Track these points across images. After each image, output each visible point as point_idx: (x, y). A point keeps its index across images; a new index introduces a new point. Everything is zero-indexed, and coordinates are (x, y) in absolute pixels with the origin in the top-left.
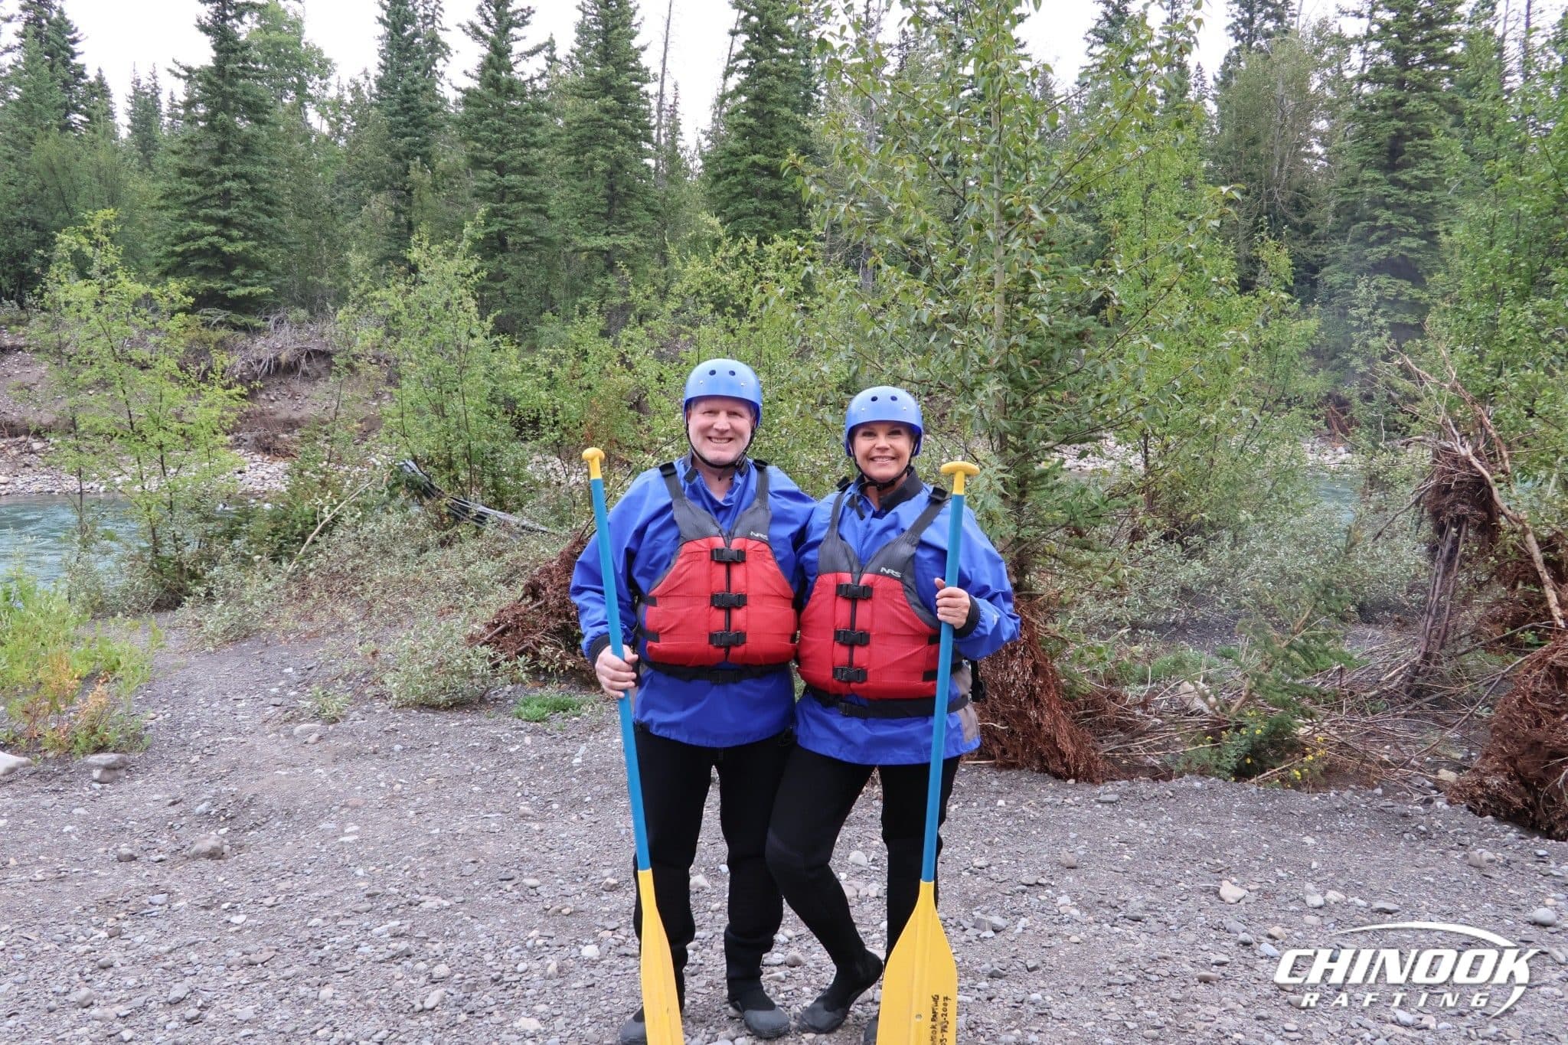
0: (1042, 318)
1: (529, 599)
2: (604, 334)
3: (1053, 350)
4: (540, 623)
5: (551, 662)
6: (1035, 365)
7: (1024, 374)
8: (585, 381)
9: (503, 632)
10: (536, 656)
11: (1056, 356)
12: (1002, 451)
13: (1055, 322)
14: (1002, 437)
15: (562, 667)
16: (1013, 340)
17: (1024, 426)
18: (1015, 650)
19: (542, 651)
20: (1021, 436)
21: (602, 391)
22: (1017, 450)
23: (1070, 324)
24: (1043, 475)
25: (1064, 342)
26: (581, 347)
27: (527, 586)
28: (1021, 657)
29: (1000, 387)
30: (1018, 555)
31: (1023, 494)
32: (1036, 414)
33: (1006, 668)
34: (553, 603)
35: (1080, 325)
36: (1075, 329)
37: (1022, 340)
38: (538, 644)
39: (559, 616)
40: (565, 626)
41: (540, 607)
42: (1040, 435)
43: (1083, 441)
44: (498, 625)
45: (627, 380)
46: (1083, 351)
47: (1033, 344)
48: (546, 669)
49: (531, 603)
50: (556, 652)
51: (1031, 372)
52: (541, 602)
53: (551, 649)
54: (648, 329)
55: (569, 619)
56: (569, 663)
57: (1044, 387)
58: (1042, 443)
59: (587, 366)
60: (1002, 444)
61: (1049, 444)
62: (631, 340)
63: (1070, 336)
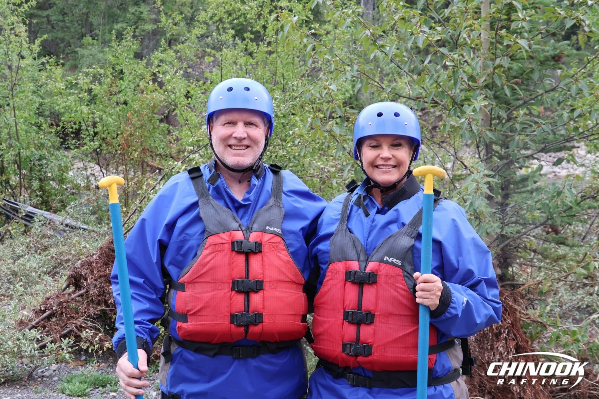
0: (523, 43)
1: (72, 288)
2: (138, 56)
3: (532, 71)
4: (82, 309)
5: (92, 344)
6: (517, 83)
7: (507, 91)
8: (121, 98)
9: (49, 318)
10: (78, 338)
11: (536, 76)
12: (488, 159)
13: (534, 46)
14: (488, 147)
15: (101, 348)
16: (498, 61)
17: (507, 136)
18: (500, 333)
19: (84, 334)
20: (505, 145)
21: (136, 106)
22: (501, 158)
23: (547, 48)
24: (525, 179)
25: (542, 63)
26: (118, 68)
27: (70, 277)
28: (506, 339)
29: (486, 103)
30: (502, 250)
31: (506, 196)
32: (518, 126)
33: (492, 349)
34: (93, 291)
35: (555, 49)
36: (551, 53)
37: (505, 62)
38: (80, 328)
39: (99, 303)
40: (104, 312)
41: (81, 296)
42: (521, 144)
43: (560, 150)
44: (44, 311)
45: (159, 96)
46: (559, 71)
47: (515, 66)
48: (87, 350)
49: (74, 292)
50: (96, 335)
51: (513, 89)
52: (83, 291)
53: (91, 333)
54: (177, 52)
55: (107, 305)
56: (107, 345)
57: (525, 103)
58: (523, 152)
59: (123, 84)
60: (487, 152)
61: (529, 152)
62: (161, 61)
63: (547, 59)
